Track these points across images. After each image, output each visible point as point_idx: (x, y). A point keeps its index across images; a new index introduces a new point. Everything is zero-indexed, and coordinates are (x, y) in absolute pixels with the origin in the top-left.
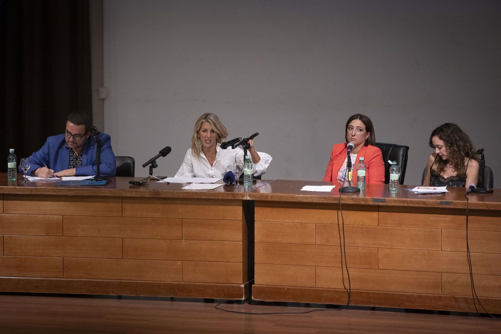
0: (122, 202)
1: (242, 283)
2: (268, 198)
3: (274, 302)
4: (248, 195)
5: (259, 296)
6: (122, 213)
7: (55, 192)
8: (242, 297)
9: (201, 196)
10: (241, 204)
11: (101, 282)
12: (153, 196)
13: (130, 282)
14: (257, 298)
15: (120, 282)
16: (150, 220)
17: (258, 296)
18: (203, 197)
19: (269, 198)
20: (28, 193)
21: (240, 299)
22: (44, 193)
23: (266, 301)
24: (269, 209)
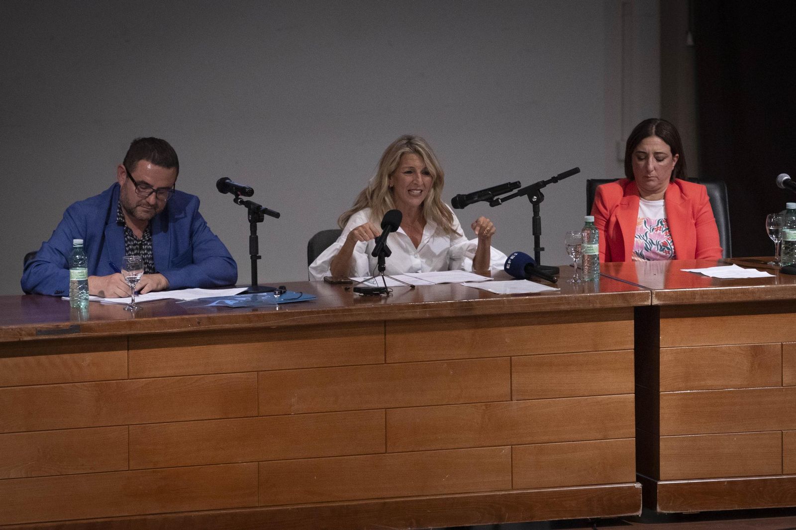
0: (385, 331)
1: (635, 481)
2: (695, 299)
3: (700, 512)
4: (654, 296)
5: (671, 504)
6: (385, 355)
7: (251, 322)
8: (638, 510)
9: (558, 304)
10: (633, 315)
11: (342, 507)
12: (459, 314)
13: (403, 502)
14: (667, 509)
15: (385, 503)
16: (446, 365)
17: (669, 503)
18: (563, 307)
19: (697, 297)
20: (191, 328)
21: (635, 514)
22: (227, 326)
23: (684, 512)
24: (688, 321)
